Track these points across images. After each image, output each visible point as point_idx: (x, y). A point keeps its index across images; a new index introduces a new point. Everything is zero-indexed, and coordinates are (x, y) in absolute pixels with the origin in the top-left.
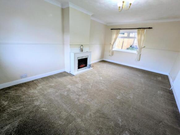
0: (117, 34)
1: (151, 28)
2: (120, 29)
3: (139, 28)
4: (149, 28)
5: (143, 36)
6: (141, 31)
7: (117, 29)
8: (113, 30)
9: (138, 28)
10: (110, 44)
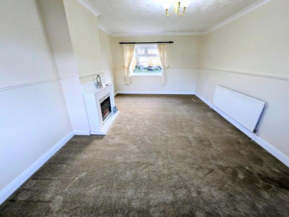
0: (132, 50)
1: (172, 42)
2: (134, 43)
3: (160, 42)
4: (170, 42)
5: (165, 52)
6: (162, 45)
7: (130, 43)
8: (123, 44)
9: (158, 43)
10: (124, 66)
